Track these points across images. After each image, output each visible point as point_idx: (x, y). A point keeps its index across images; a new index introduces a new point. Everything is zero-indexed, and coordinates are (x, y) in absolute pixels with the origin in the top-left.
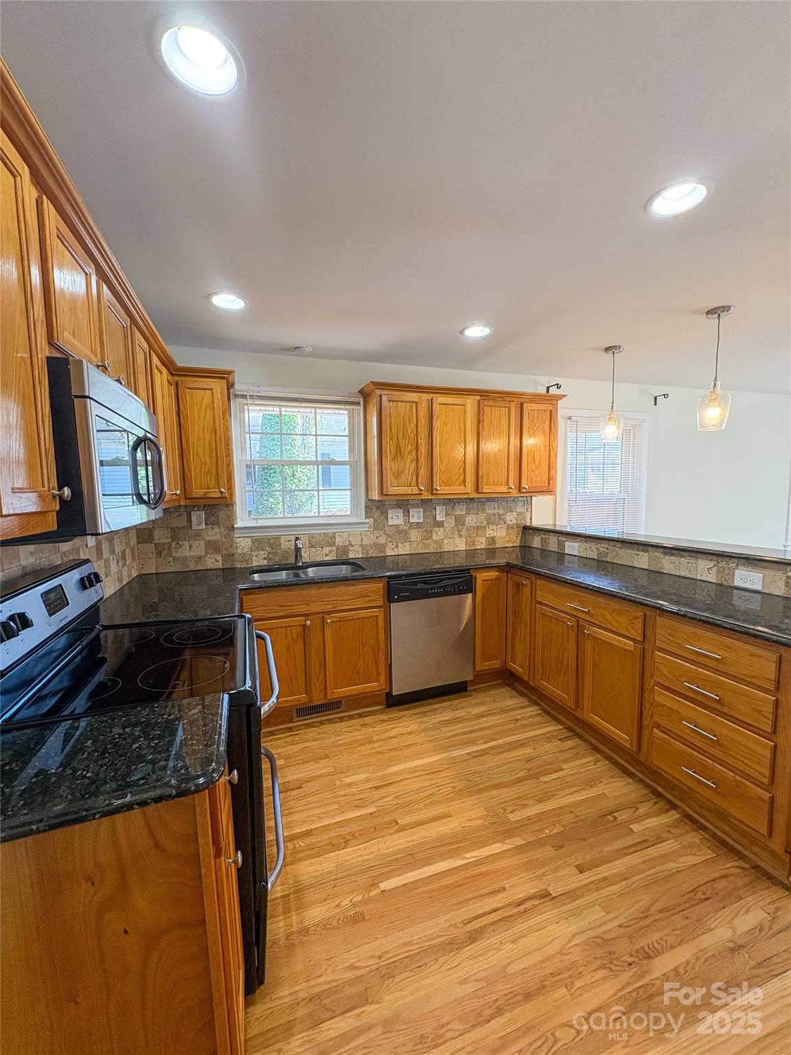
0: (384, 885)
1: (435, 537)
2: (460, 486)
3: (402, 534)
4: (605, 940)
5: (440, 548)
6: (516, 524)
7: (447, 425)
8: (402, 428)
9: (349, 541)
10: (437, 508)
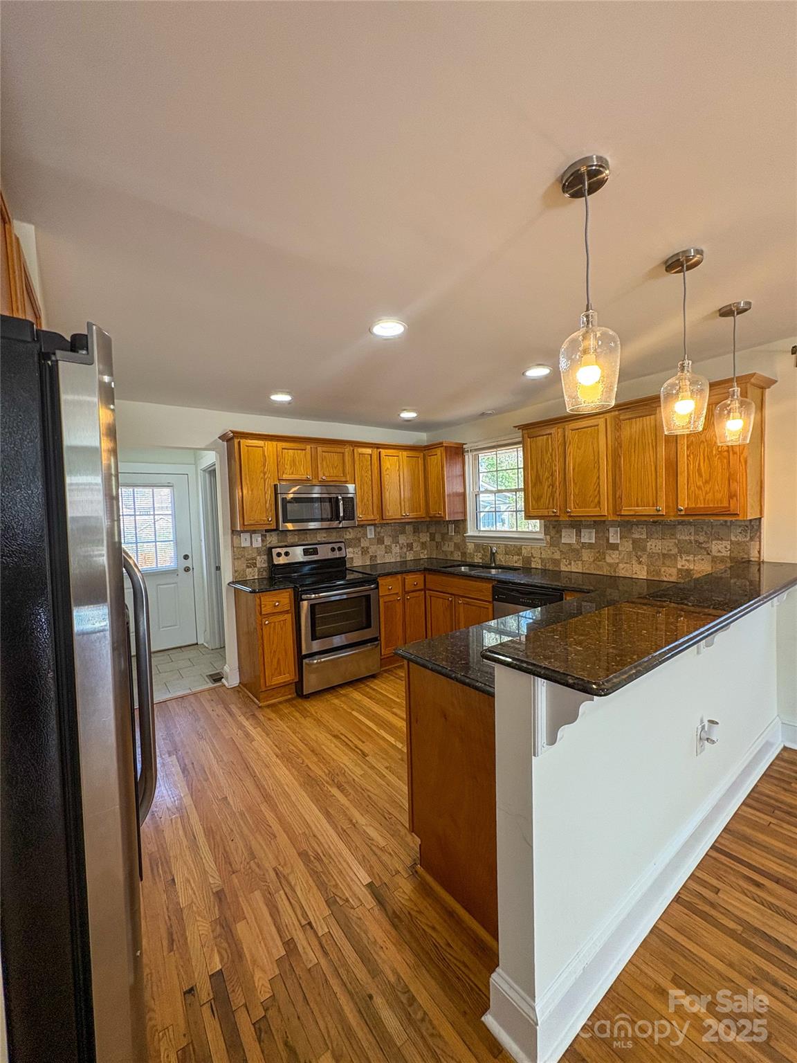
1: (609, 560)
2: (595, 507)
3: (574, 552)
5: (615, 571)
7: (580, 449)
8: (540, 459)
9: (532, 553)
10: (610, 529)
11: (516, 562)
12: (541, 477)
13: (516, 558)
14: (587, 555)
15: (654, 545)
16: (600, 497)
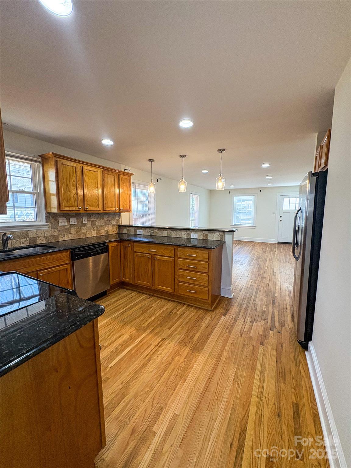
0: (110, 366)
1: (83, 231)
2: (97, 207)
4: (182, 341)
5: (85, 236)
6: (116, 224)
7: (90, 180)
8: (69, 178)
9: (37, 235)
10: (83, 217)
13: (23, 240)
14: (73, 230)
15: (98, 223)
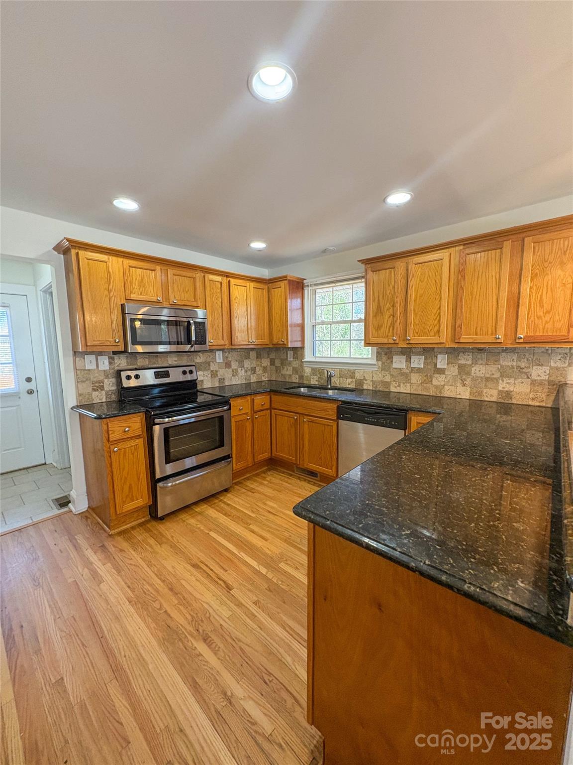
1: (435, 382)
2: (434, 336)
3: (404, 376)
5: (440, 392)
6: (547, 381)
8: (382, 290)
9: (364, 377)
10: (439, 356)
11: (349, 384)
12: (382, 308)
13: (349, 380)
14: (415, 378)
15: (479, 370)
16: (440, 326)
